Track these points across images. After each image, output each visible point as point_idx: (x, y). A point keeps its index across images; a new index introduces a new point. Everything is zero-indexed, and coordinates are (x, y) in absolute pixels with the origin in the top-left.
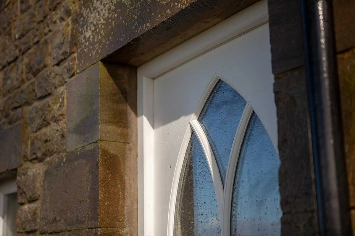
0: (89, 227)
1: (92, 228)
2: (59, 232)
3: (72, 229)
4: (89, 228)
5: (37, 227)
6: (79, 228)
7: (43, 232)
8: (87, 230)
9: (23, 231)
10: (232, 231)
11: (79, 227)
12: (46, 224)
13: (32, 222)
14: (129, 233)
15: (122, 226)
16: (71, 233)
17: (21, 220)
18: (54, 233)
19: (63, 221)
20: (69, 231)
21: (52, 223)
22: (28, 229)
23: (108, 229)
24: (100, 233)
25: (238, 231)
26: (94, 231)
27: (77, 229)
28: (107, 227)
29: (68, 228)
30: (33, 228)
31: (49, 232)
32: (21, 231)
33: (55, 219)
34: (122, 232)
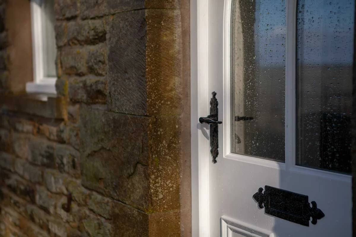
0: (135, 8)
1: (138, 10)
2: (102, 17)
3: (116, 12)
4: (135, 10)
5: (78, 13)
6: (123, 11)
7: (84, 17)
8: (133, 12)
9: (63, 18)
10: (298, 8)
11: (123, 9)
12: (87, 8)
13: (71, 7)
14: (180, 16)
15: (172, 8)
16: (115, 17)
17: (59, 5)
18: (96, 18)
19: (105, 4)
20: (113, 15)
21: (94, 7)
22: (68, 15)
23: (157, 10)
24: (147, 15)
25: (306, 7)
26: (140, 12)
27: (121, 11)
28: (155, 8)
29: (112, 11)
30: (74, 14)
31: (91, 17)
32: (61, 18)
33: (97, 2)
34: (172, 14)
